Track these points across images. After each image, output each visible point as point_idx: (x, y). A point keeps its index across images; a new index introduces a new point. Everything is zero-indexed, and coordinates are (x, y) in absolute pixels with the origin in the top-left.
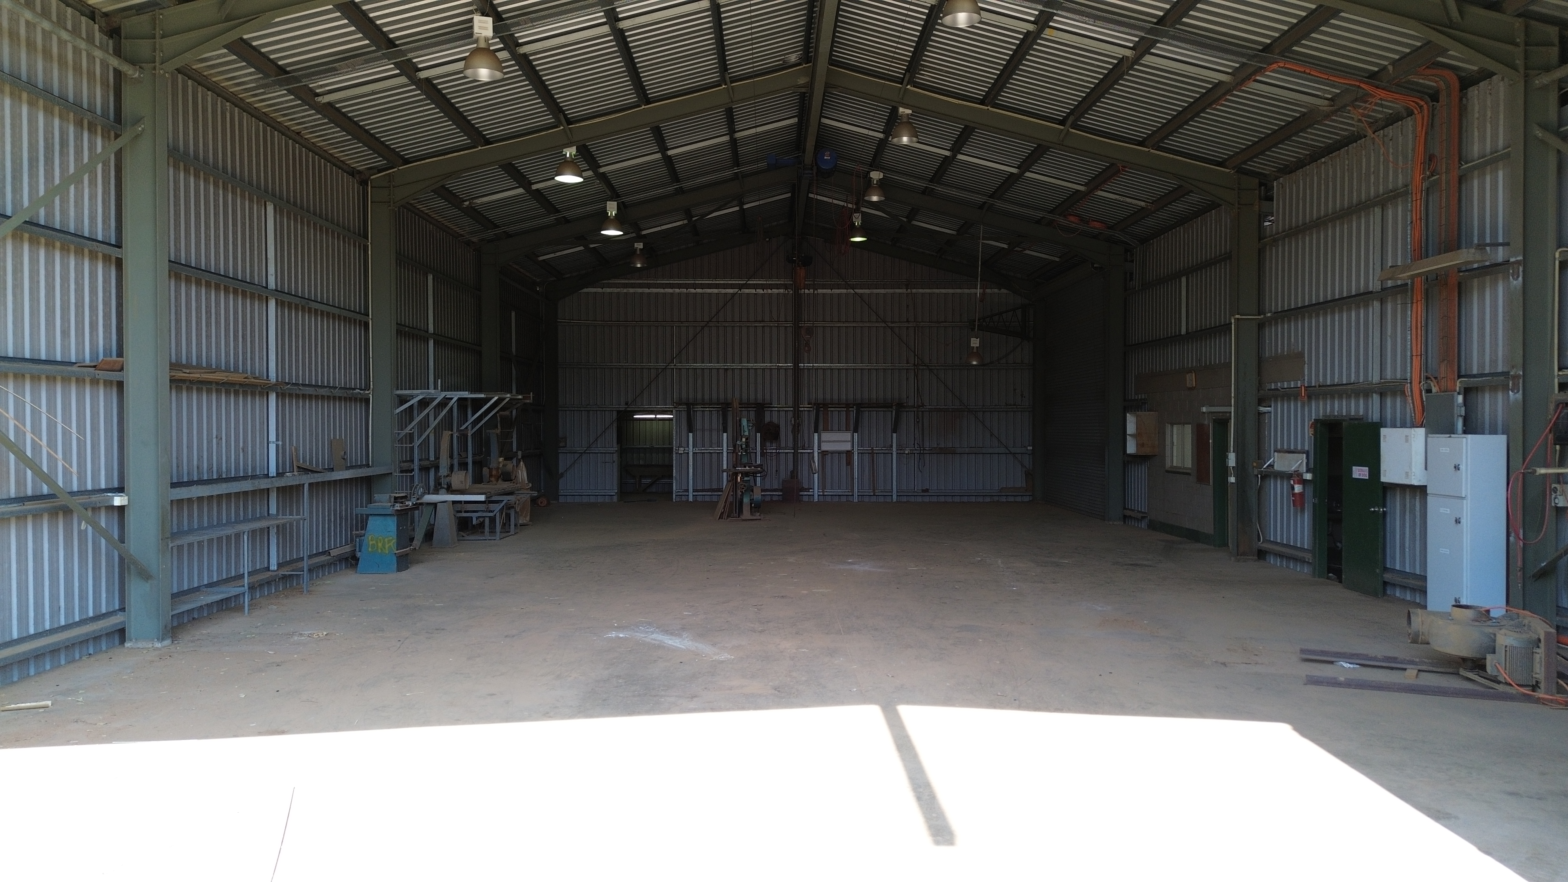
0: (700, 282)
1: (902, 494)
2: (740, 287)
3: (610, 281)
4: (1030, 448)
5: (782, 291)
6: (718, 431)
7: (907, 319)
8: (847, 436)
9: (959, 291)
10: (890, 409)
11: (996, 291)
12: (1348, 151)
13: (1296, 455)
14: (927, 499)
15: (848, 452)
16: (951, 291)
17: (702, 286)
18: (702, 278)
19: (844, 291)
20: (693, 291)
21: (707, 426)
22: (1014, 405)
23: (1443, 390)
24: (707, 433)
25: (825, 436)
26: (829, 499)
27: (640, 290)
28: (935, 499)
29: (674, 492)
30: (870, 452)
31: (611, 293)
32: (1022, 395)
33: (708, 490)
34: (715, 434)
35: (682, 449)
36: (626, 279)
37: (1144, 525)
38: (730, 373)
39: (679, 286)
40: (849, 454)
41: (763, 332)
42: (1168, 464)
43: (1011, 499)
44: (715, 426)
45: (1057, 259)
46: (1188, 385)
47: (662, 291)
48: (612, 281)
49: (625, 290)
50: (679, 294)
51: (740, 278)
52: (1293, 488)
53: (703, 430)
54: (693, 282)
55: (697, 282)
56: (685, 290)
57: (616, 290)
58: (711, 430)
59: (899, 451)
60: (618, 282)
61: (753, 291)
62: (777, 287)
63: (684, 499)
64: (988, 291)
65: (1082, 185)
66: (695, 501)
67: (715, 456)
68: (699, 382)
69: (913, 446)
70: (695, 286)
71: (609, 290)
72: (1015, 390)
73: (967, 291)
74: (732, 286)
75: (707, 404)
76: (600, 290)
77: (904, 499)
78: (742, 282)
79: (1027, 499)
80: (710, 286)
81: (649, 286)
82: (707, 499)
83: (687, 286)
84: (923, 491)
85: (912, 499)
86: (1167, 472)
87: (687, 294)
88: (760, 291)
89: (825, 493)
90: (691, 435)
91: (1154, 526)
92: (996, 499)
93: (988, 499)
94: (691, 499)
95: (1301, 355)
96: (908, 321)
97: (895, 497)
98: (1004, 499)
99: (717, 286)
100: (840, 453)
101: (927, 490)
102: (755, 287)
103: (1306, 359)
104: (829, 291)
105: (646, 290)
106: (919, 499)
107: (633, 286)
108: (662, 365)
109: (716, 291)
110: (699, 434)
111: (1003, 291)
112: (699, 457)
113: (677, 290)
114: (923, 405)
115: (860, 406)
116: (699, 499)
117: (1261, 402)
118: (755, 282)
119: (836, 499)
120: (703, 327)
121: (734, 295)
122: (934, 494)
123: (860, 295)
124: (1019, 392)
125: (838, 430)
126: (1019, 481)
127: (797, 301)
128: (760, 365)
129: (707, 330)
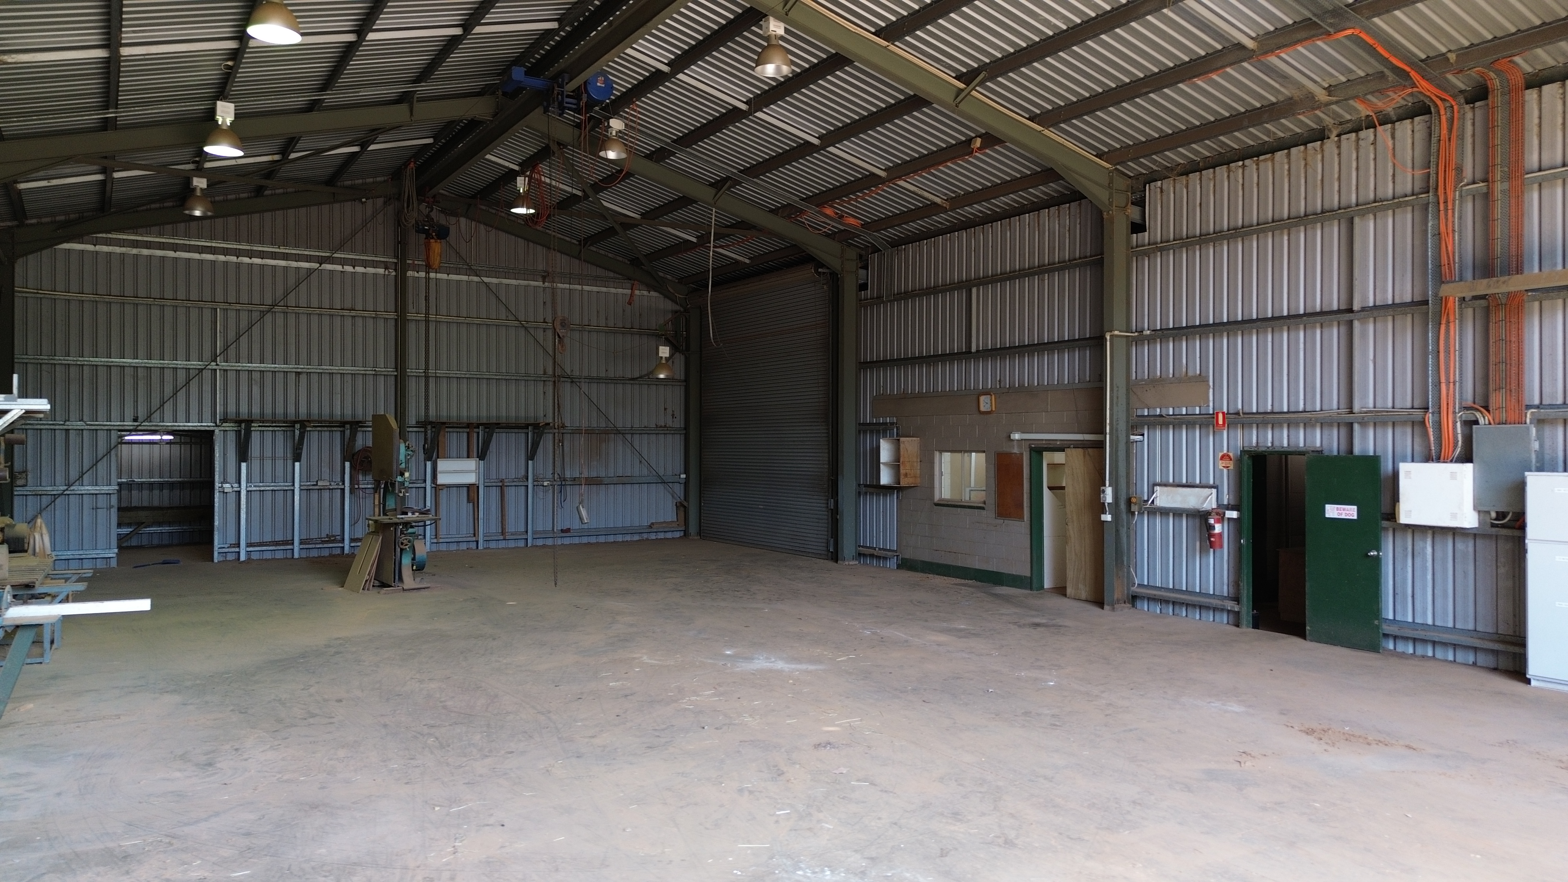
0: (260, 249)
1: (538, 536)
2: (321, 261)
3: (110, 236)
4: (683, 476)
5: (381, 271)
6: (285, 459)
7: (544, 319)
8: (471, 464)
9: (604, 289)
10: (524, 431)
13: (1197, 489)
14: (567, 541)
15: (469, 487)
16: (595, 289)
17: (262, 255)
18: (262, 242)
19: (465, 278)
20: (246, 260)
21: (268, 453)
22: (665, 427)
23: (1497, 421)
24: (268, 464)
25: (442, 465)
26: (443, 547)
27: (159, 253)
28: (576, 540)
29: (216, 548)
30: (500, 484)
31: (110, 254)
32: (673, 415)
33: (276, 543)
34: (280, 463)
35: (227, 485)
36: (136, 234)
38: (303, 378)
39: (226, 252)
40: (472, 489)
41: (353, 325)
42: (937, 498)
43: (661, 536)
44: (280, 452)
45: (747, 261)
46: (982, 409)
47: (196, 256)
48: (114, 236)
49: (135, 251)
50: (226, 263)
51: (319, 248)
52: (1211, 527)
53: (262, 458)
54: (248, 248)
55: (255, 248)
56: (233, 259)
57: (118, 250)
58: (274, 458)
59: (536, 483)
60: (125, 237)
61: (339, 268)
62: (375, 264)
63: (231, 557)
66: (249, 560)
67: (280, 496)
68: (256, 390)
69: (551, 476)
70: (251, 254)
71: (105, 249)
72: (665, 409)
73: (613, 290)
74: (308, 259)
75: (267, 421)
76: (90, 247)
77: (540, 542)
78: (324, 254)
79: (678, 535)
80: (274, 256)
81: (175, 248)
82: (268, 556)
83: (238, 253)
84: (562, 531)
85: (549, 542)
86: (937, 505)
87: (238, 265)
88: (349, 269)
89: (441, 540)
90: (244, 465)
92: (645, 536)
93: (636, 538)
94: (243, 558)
95: (1202, 379)
96: (545, 322)
97: (530, 541)
98: (653, 536)
99: (285, 257)
100: (459, 486)
101: (568, 530)
102: (343, 262)
103: (1211, 384)
104: (445, 277)
105: (171, 254)
106: (558, 542)
107: (148, 245)
108: (195, 364)
109: (282, 263)
110: (256, 464)
112: (256, 497)
113: (222, 258)
114: (563, 426)
115: (491, 427)
116: (255, 556)
117: (1134, 428)
118: (343, 256)
119: (453, 547)
120: (263, 314)
121: (310, 272)
122: (575, 534)
123: (487, 285)
124: (669, 412)
125: (459, 457)
126: (668, 513)
127: (401, 285)
128: (348, 369)
129: (268, 318)
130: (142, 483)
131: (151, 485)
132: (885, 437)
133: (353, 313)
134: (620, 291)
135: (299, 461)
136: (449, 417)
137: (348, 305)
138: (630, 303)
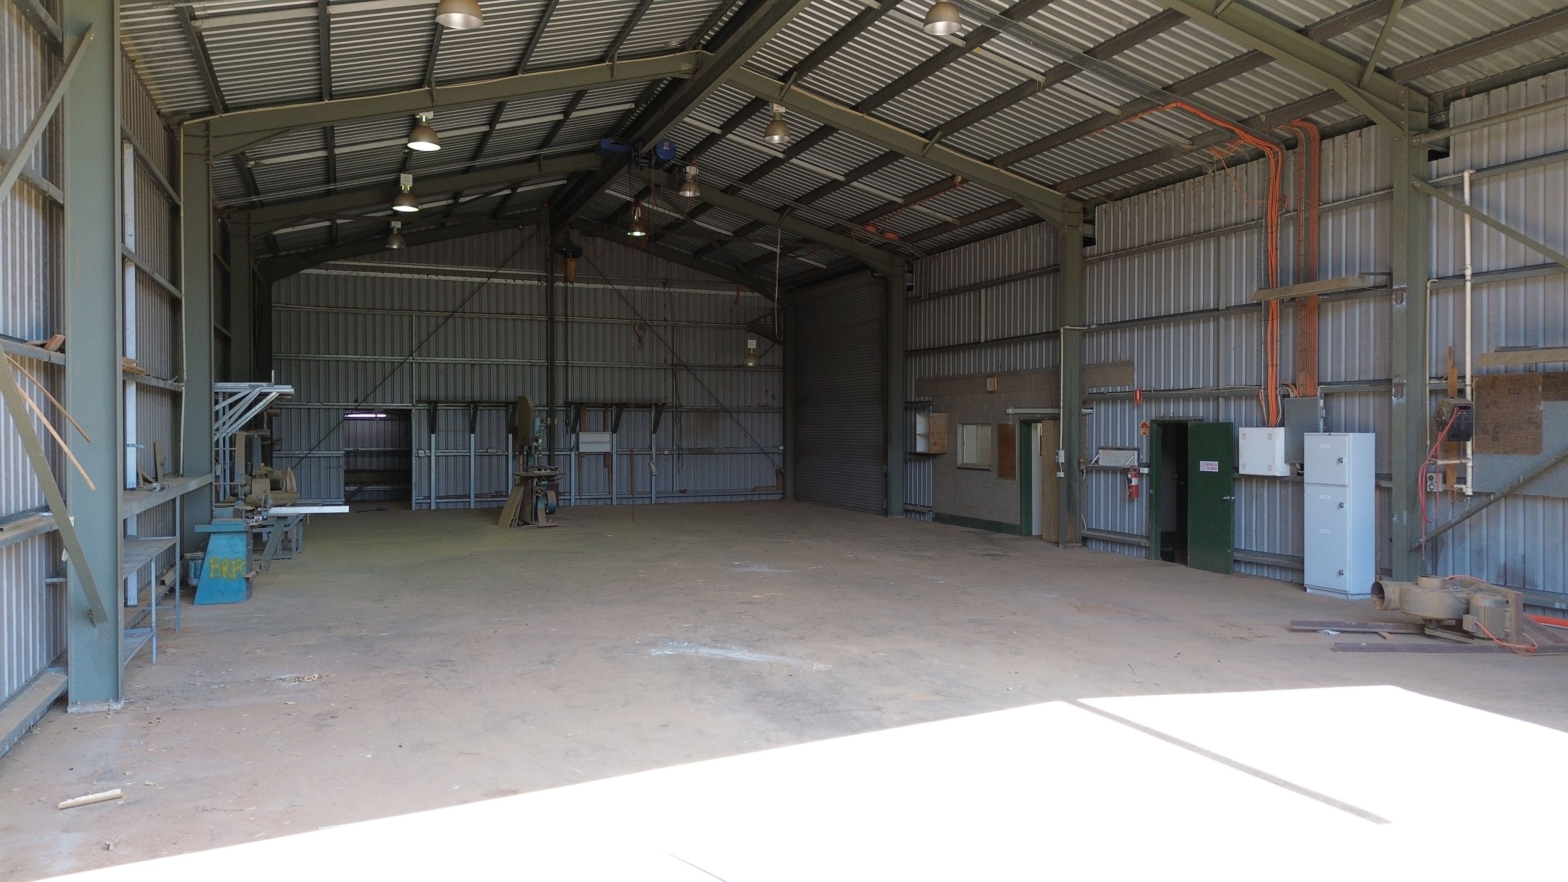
0: (443, 268)
1: (661, 495)
2: (490, 276)
3: (337, 262)
4: (781, 448)
5: (535, 283)
6: (464, 431)
7: (665, 318)
8: (607, 436)
9: (714, 292)
10: (649, 409)
11: (749, 294)
12: (1184, 186)
13: (1125, 451)
14: (684, 500)
15: (605, 454)
16: (707, 292)
17: (445, 273)
18: (445, 263)
19: (601, 286)
20: (434, 277)
21: (451, 426)
22: (766, 406)
23: (1301, 395)
24: (451, 435)
25: (583, 437)
26: (585, 503)
27: (372, 274)
28: (692, 500)
29: (413, 499)
30: (630, 453)
31: (337, 276)
32: (773, 397)
33: (458, 497)
34: (460, 435)
35: (422, 452)
36: (356, 261)
37: (929, 517)
38: (477, 368)
39: (419, 272)
40: (607, 456)
41: (514, 326)
42: (959, 462)
43: (763, 498)
44: (460, 426)
45: (824, 267)
46: (989, 389)
47: (398, 275)
48: (340, 263)
49: (354, 273)
50: (419, 280)
51: (488, 265)
52: (1130, 481)
53: (447, 431)
54: (435, 268)
55: (440, 268)
56: (425, 277)
57: (343, 273)
58: (455, 431)
59: (658, 452)
60: (347, 263)
61: (503, 281)
62: (530, 278)
63: (424, 507)
64: (742, 294)
65: (899, 197)
66: (438, 509)
67: (460, 460)
68: (442, 379)
69: (671, 447)
70: (437, 273)
71: (334, 272)
72: (766, 391)
73: (721, 293)
74: (480, 275)
75: (450, 402)
76: (323, 272)
77: (662, 501)
78: (491, 271)
79: (777, 497)
80: (454, 273)
81: (383, 270)
82: (451, 506)
83: (428, 272)
84: (681, 492)
85: (670, 501)
86: (959, 468)
87: (428, 281)
88: (511, 281)
89: (583, 497)
90: (433, 436)
91: (939, 518)
92: (749, 497)
93: (742, 499)
94: (433, 507)
95: (1130, 363)
96: (665, 320)
97: (654, 499)
98: (756, 498)
99: (463, 274)
100: (597, 454)
101: (685, 491)
102: (506, 276)
103: (1136, 367)
104: (585, 285)
105: (380, 275)
106: (677, 501)
107: (364, 269)
108: (397, 358)
109: (461, 279)
110: (442, 435)
111: (756, 294)
112: (442, 461)
113: (416, 276)
114: (681, 406)
115: (621, 406)
116: (442, 507)
117: (1085, 403)
118: (506, 272)
119: (593, 503)
120: (446, 319)
121: (481, 285)
122: (691, 495)
123: (618, 291)
124: (770, 393)
125: (597, 431)
126: (770, 480)
127: (550, 292)
128: (511, 361)
129: (450, 321)
130: (364, 452)
131: (371, 452)
132: (920, 412)
133: (514, 317)
134: (728, 293)
135: (474, 433)
136: (589, 399)
137: (511, 311)
138: (736, 303)
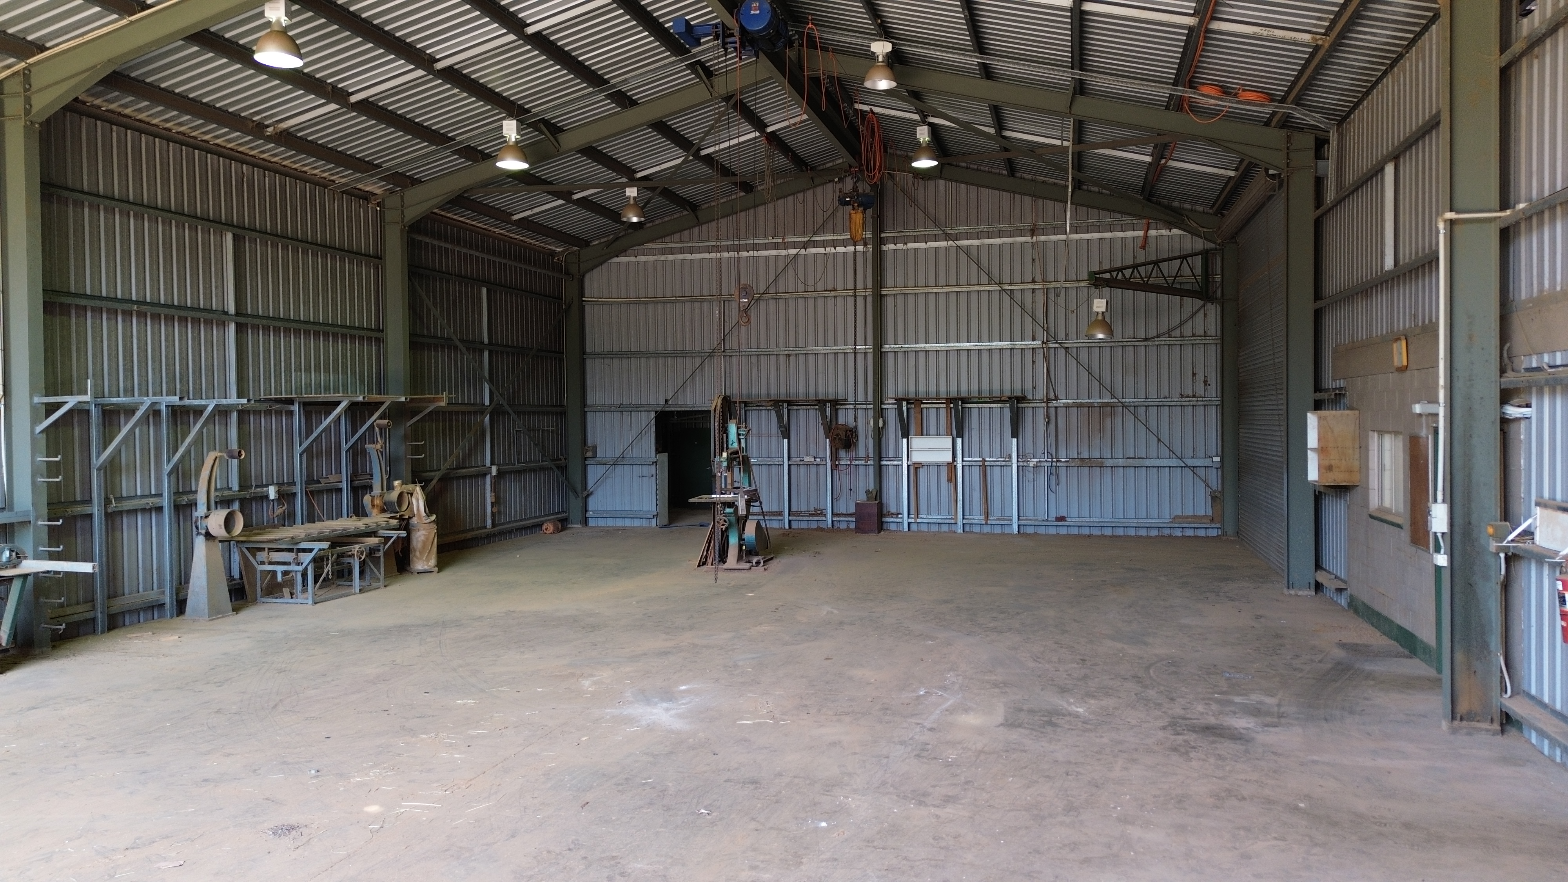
0: (754, 242)
1: (1025, 523)
2: (805, 245)
4: (1218, 460)
5: (860, 248)
6: (777, 436)
7: (1033, 279)
8: (947, 442)
9: (1108, 235)
10: (1008, 405)
11: (1164, 232)
14: (1063, 531)
15: (948, 465)
19: (944, 244)
20: (745, 254)
22: (1194, 396)
25: (917, 442)
26: (924, 528)
27: (680, 257)
28: (1075, 531)
30: (980, 464)
32: (1205, 382)
34: (773, 440)
36: (663, 243)
37: (1344, 601)
38: (801, 359)
41: (835, 306)
42: (1374, 505)
43: (1190, 533)
44: (773, 430)
46: (1396, 363)
48: (647, 247)
51: (804, 234)
54: (746, 242)
56: (735, 254)
58: (769, 436)
59: (1020, 464)
61: (821, 250)
62: (854, 242)
64: (1152, 233)
65: (1189, 15)
67: (774, 469)
68: (754, 372)
69: (1040, 456)
72: (1194, 374)
74: (793, 245)
75: (763, 402)
77: (1030, 530)
78: (806, 239)
79: (1214, 533)
84: (1058, 519)
85: (1042, 531)
86: (1375, 518)
88: (830, 250)
89: (919, 520)
91: (1356, 607)
92: (1166, 532)
93: (1154, 533)
97: (1015, 527)
98: (1178, 533)
99: (776, 246)
101: (1062, 519)
104: (922, 245)
106: (1052, 531)
110: (753, 441)
111: (1176, 232)
113: (726, 255)
114: (1055, 399)
115: (963, 402)
119: (934, 528)
120: (757, 301)
121: (797, 257)
122: (1071, 524)
123: (968, 248)
124: (1200, 377)
125: (938, 434)
127: (879, 260)
129: (762, 304)
132: (1310, 409)
133: (833, 293)
134: (1130, 234)
135: (790, 437)
136: (928, 392)
137: (830, 287)
138: (1143, 247)
